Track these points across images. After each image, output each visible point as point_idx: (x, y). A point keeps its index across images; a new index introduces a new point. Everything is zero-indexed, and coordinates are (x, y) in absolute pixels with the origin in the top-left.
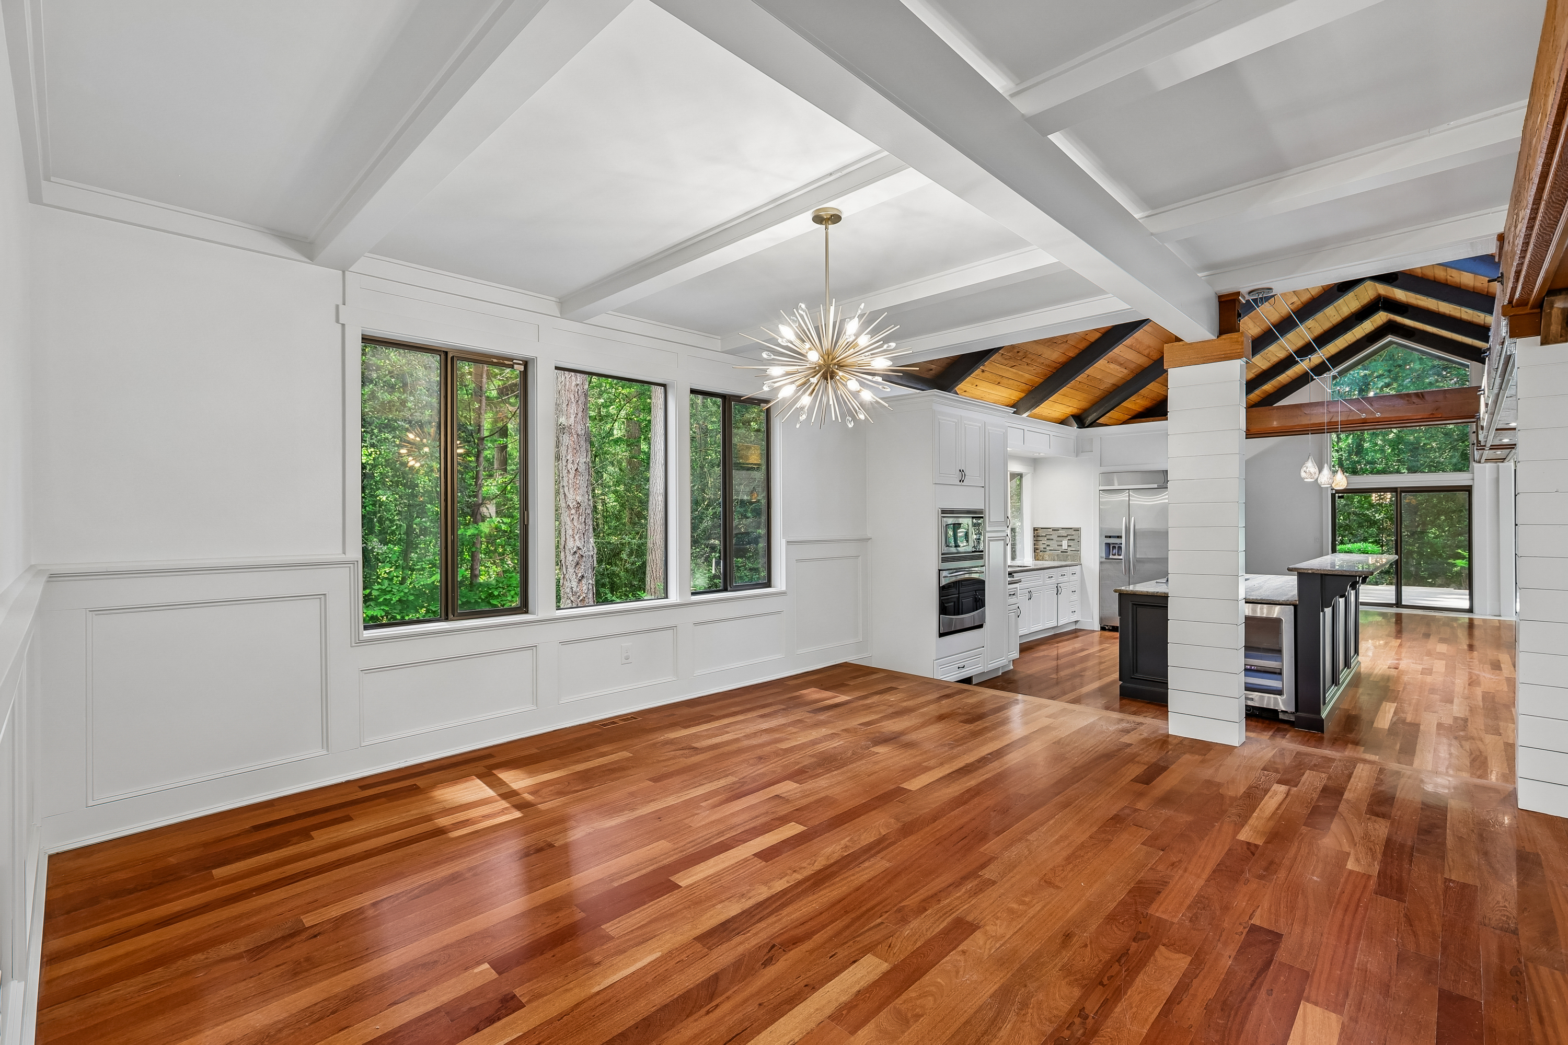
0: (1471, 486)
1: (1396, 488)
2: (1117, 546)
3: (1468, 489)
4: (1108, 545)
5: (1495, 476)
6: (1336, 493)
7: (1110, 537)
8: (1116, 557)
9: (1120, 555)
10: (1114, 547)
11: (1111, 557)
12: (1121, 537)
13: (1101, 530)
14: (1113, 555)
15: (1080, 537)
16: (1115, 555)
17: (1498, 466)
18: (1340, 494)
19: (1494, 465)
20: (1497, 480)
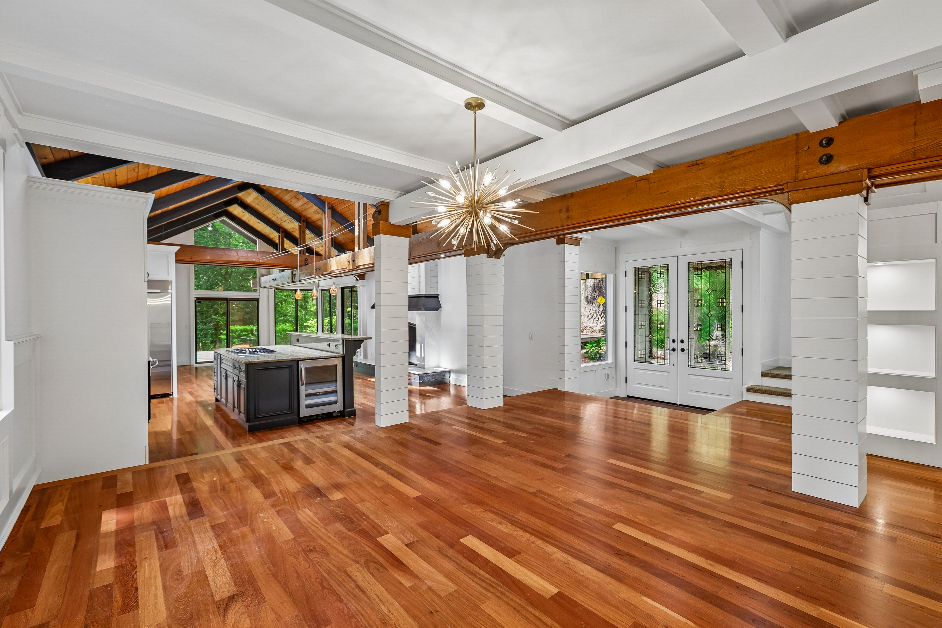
0: (258, 299)
3: (257, 300)
5: (268, 294)
6: (197, 300)
17: (269, 290)
18: (199, 300)
19: (267, 289)
20: (268, 296)
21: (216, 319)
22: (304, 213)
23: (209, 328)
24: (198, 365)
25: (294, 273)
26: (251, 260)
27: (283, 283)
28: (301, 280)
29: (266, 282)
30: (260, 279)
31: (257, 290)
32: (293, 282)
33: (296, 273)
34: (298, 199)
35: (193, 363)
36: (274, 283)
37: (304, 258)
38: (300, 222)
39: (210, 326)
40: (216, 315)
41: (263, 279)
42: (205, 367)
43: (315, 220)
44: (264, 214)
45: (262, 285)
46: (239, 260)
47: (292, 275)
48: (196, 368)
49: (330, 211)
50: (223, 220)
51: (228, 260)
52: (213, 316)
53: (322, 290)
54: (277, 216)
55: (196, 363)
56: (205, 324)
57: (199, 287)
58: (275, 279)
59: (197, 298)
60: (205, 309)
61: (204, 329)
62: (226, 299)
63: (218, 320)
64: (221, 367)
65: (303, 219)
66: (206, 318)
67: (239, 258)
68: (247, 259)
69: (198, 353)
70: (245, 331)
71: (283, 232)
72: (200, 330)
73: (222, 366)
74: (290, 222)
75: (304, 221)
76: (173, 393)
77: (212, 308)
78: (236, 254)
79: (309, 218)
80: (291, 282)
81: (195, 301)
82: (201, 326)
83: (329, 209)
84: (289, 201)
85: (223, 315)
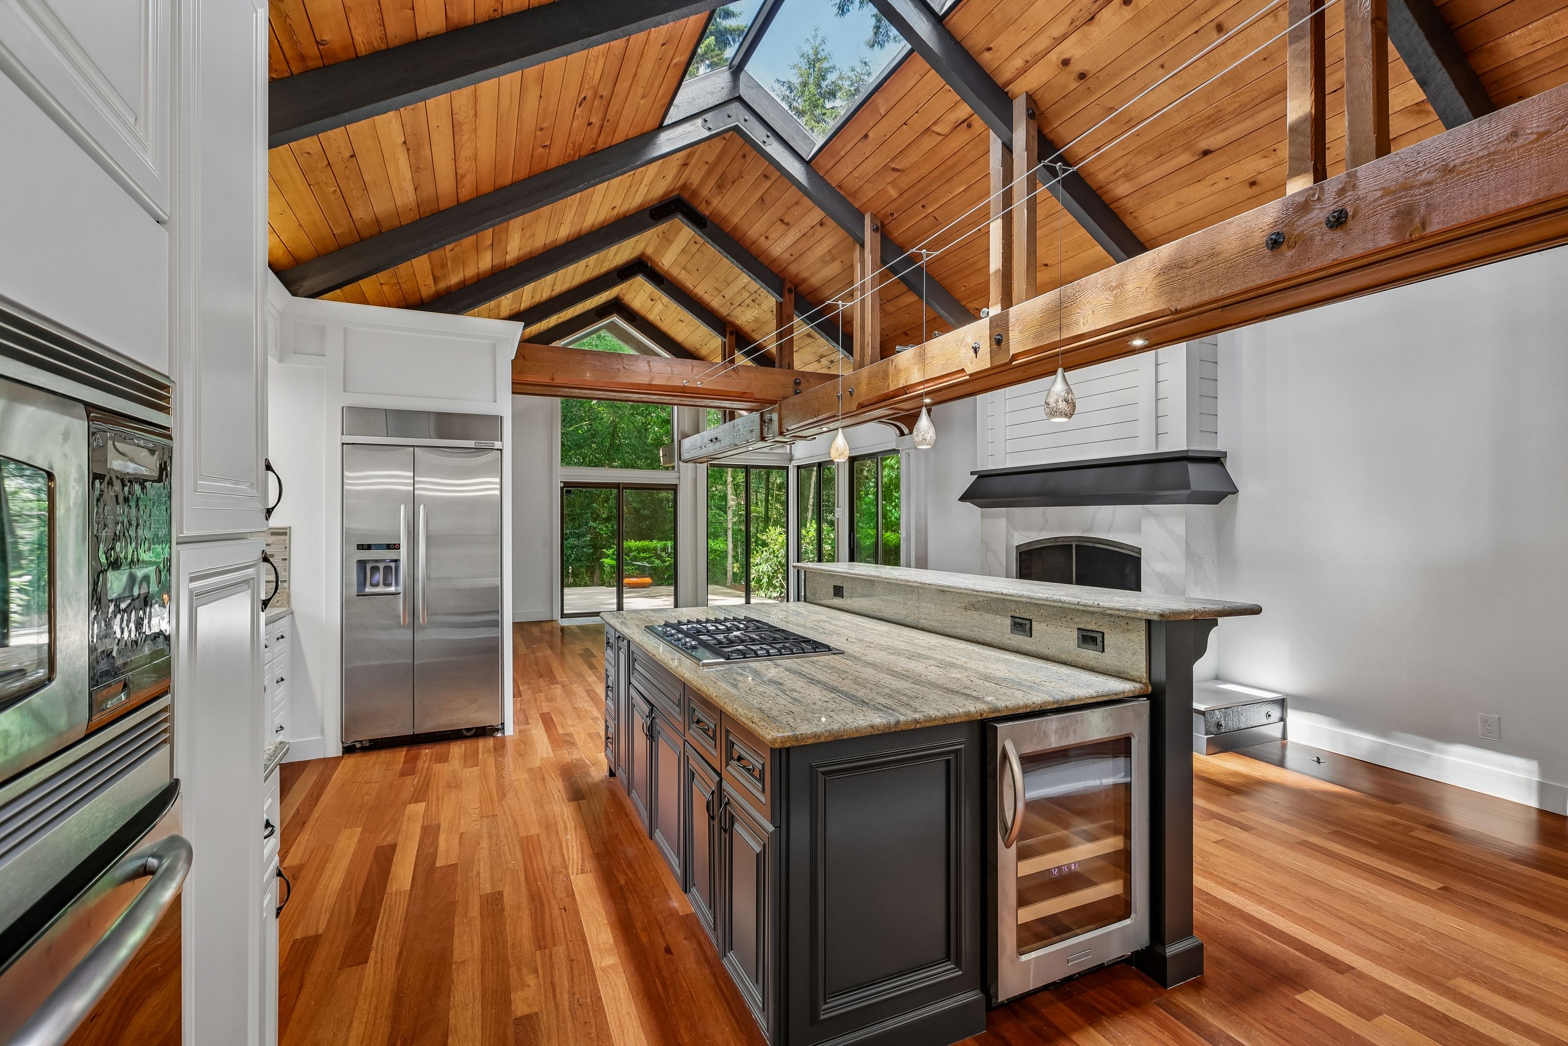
0: (676, 485)
1: (619, 484)
2: (381, 566)
3: (674, 488)
4: (362, 564)
5: (694, 476)
6: (564, 487)
7: (369, 547)
8: (381, 589)
9: (390, 585)
10: (375, 569)
11: (369, 589)
12: (396, 547)
13: (346, 535)
14: (372, 585)
15: (287, 548)
16: (377, 585)
17: (696, 466)
18: (568, 488)
19: (694, 465)
20: (695, 480)
21: (595, 528)
22: (793, 269)
23: (583, 544)
24: (565, 622)
25: (767, 417)
26: (677, 383)
27: (736, 445)
28: (788, 430)
29: (694, 448)
30: (680, 442)
31: (673, 468)
32: (763, 439)
33: (775, 416)
34: (788, 224)
35: (557, 615)
36: (711, 449)
37: (793, 379)
38: (782, 296)
39: (586, 541)
40: (595, 520)
41: (686, 443)
42: (578, 626)
43: (818, 285)
44: (696, 295)
45: (685, 456)
46: (653, 383)
47: (762, 421)
48: (563, 629)
49: (878, 236)
50: (612, 322)
51: (630, 381)
52: (591, 523)
53: (799, 467)
54: (723, 293)
55: (563, 616)
56: (579, 536)
57: (566, 460)
58: (716, 439)
59: (564, 483)
60: (578, 511)
61: (576, 546)
62: (617, 486)
63: (598, 530)
64: (630, 683)
65: (788, 285)
66: (580, 526)
67: (652, 378)
68: (669, 378)
69: (566, 590)
70: (644, 550)
71: (731, 333)
72: (570, 548)
73: (633, 681)
74: (752, 304)
75: (790, 291)
76: (503, 724)
77: (589, 508)
78: (647, 368)
79: (805, 280)
80: (759, 439)
81: (562, 488)
82: (572, 541)
83: (875, 230)
84: (763, 238)
85: (608, 520)
